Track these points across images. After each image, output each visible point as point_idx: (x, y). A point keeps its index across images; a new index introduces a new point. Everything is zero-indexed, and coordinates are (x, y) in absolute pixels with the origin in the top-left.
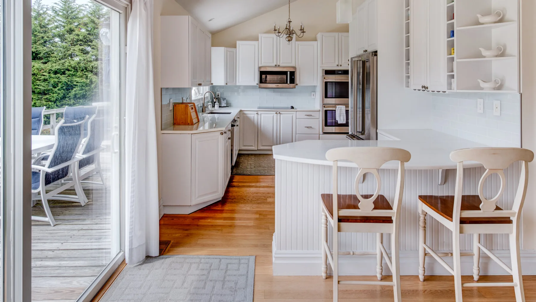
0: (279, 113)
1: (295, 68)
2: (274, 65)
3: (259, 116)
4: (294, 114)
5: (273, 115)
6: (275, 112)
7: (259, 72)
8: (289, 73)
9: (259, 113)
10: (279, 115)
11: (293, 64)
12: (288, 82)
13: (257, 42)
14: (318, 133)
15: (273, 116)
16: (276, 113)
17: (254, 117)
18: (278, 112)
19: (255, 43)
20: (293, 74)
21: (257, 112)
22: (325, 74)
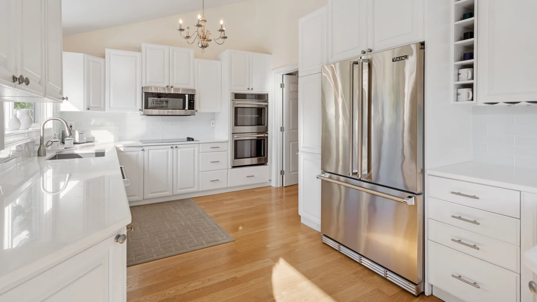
0: (176, 147)
1: (194, 90)
2: (165, 85)
3: (146, 153)
4: (196, 147)
5: (167, 150)
6: (171, 146)
7: (144, 94)
8: (187, 96)
9: (145, 148)
10: (175, 150)
11: (191, 87)
12: (187, 108)
13: (140, 53)
14: (227, 168)
15: (167, 152)
16: (172, 148)
17: (137, 155)
18: (174, 146)
19: (138, 54)
20: (192, 97)
21: (142, 148)
22: (235, 98)
